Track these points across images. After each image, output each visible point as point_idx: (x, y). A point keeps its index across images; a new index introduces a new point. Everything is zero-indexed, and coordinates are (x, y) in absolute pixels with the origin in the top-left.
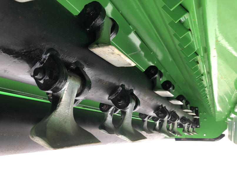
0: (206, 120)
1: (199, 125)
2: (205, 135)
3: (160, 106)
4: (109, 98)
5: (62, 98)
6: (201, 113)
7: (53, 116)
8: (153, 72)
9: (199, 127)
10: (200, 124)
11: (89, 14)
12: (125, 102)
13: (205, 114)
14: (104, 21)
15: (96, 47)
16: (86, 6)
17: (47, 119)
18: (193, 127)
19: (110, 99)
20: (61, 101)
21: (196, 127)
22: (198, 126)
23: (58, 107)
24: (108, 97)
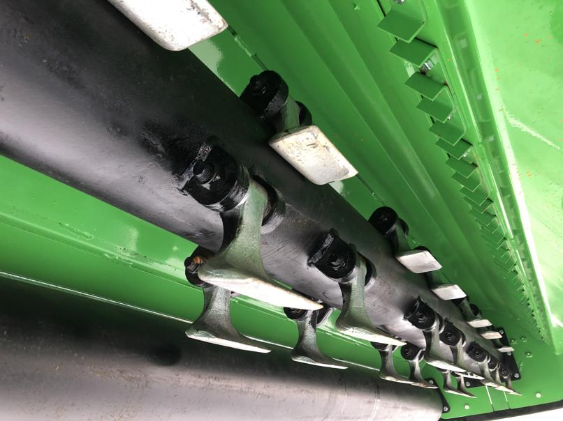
0: (531, 356)
1: (518, 372)
2: (538, 395)
3: (415, 301)
4: (310, 261)
5: (242, 218)
6: (514, 340)
7: (231, 248)
8: (386, 219)
9: (520, 378)
10: (520, 370)
11: (259, 91)
12: (345, 262)
13: (524, 341)
14: (287, 101)
15: (284, 136)
16: (254, 79)
17: (223, 253)
18: (505, 377)
19: (312, 263)
20: (241, 223)
21: (513, 378)
22: (517, 376)
23: (238, 233)
24: (308, 260)
